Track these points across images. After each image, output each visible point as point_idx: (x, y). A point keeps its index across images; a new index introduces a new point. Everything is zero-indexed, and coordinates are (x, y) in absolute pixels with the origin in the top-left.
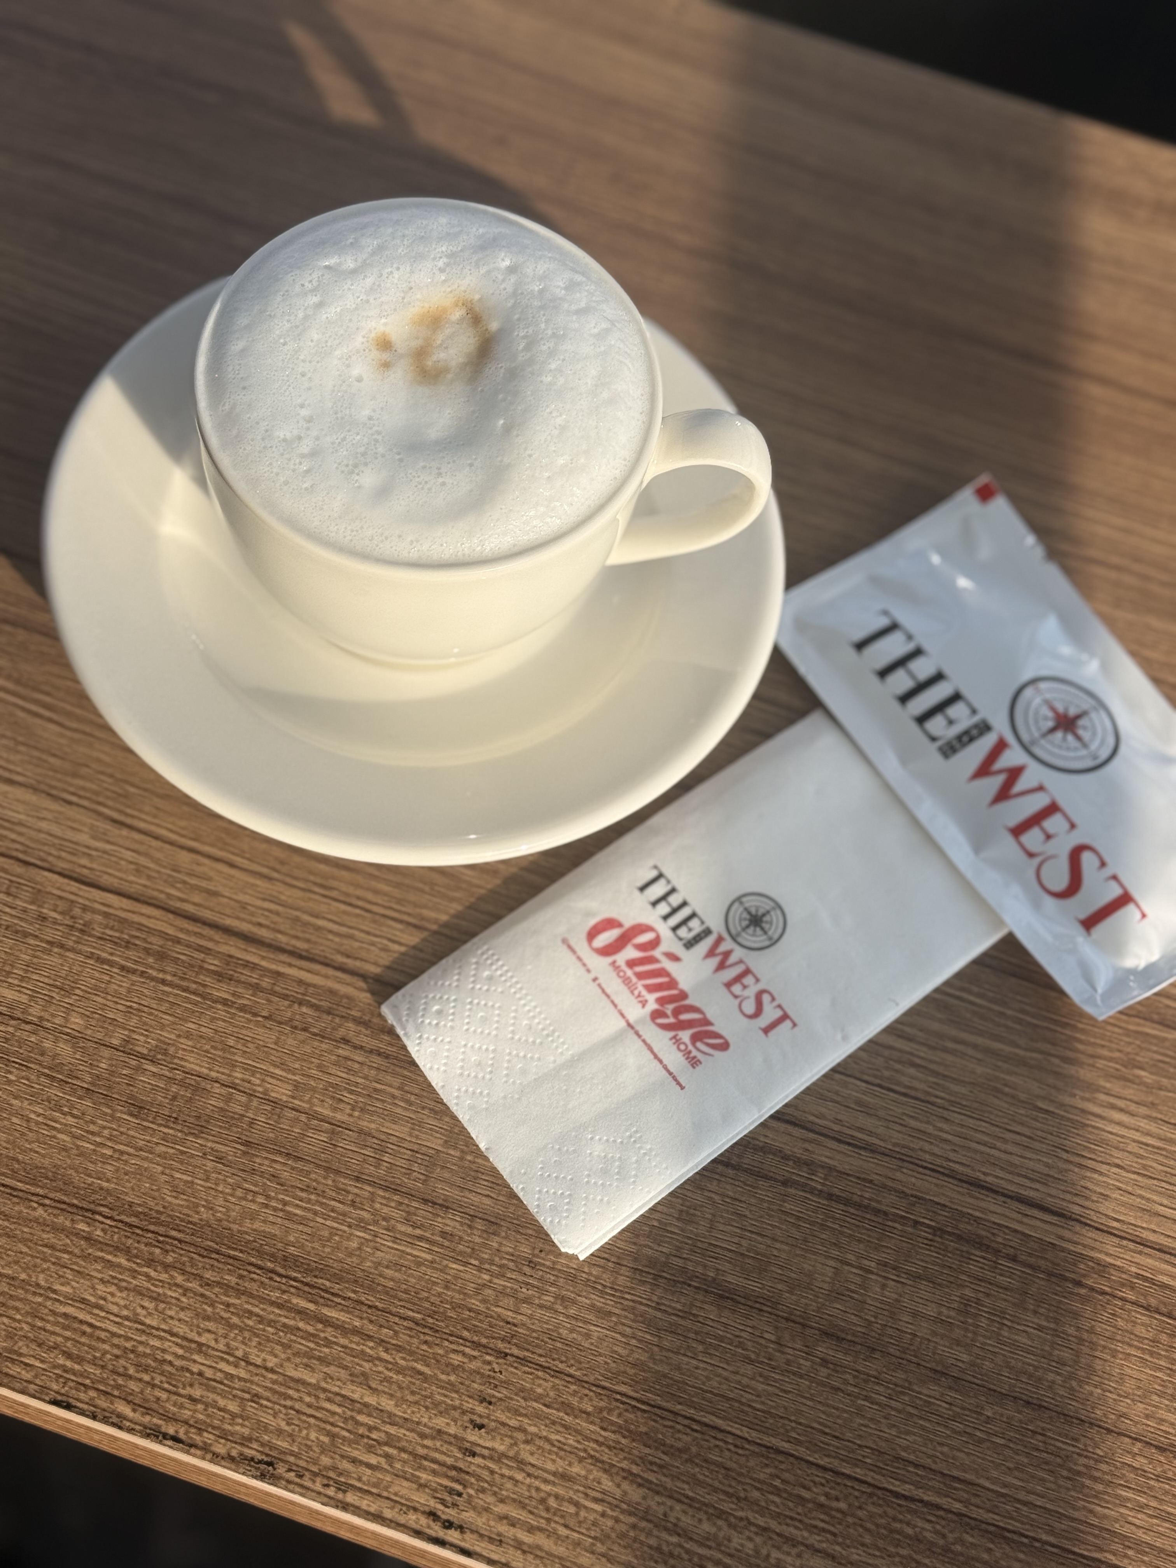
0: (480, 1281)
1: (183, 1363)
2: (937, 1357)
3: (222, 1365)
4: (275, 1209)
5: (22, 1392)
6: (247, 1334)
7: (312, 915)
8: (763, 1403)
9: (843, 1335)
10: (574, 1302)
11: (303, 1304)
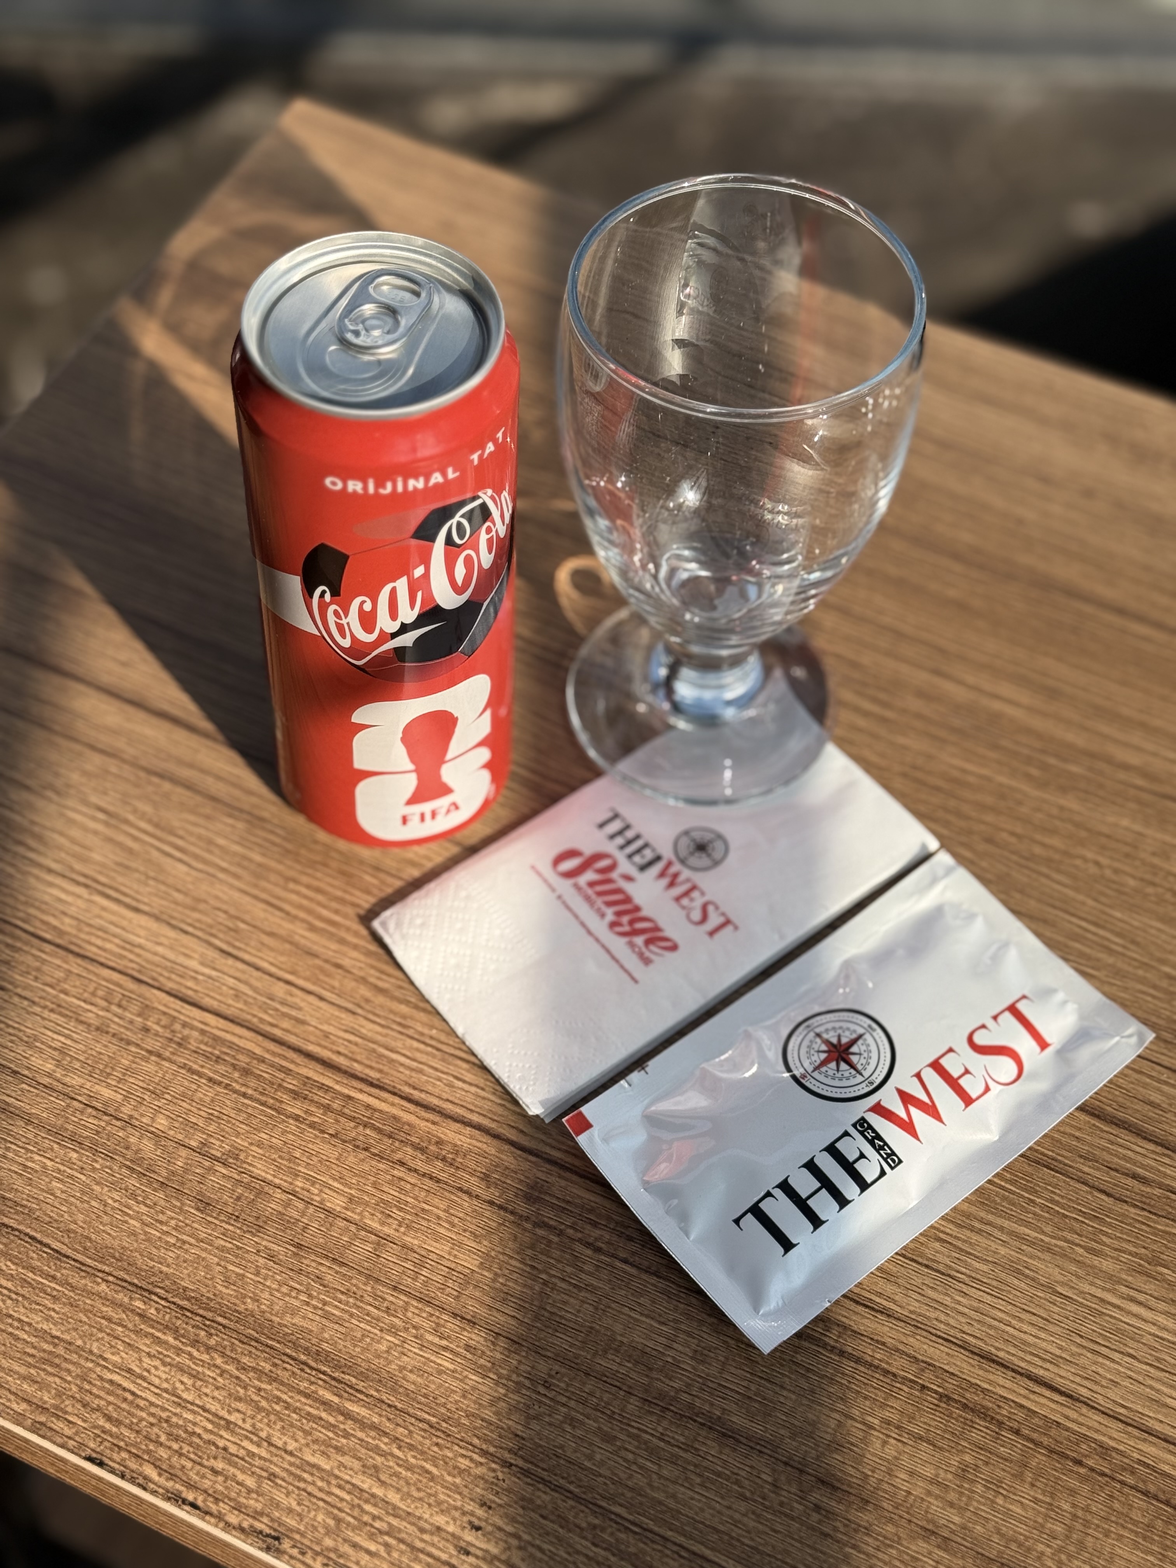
0: (496, 1394)
1: (212, 1437)
2: (929, 1516)
3: (246, 1444)
4: (315, 1307)
5: (62, 1446)
6: (272, 1417)
7: (387, 1048)
8: (752, 1540)
9: (839, 1485)
10: (582, 1423)
11: (328, 1396)
